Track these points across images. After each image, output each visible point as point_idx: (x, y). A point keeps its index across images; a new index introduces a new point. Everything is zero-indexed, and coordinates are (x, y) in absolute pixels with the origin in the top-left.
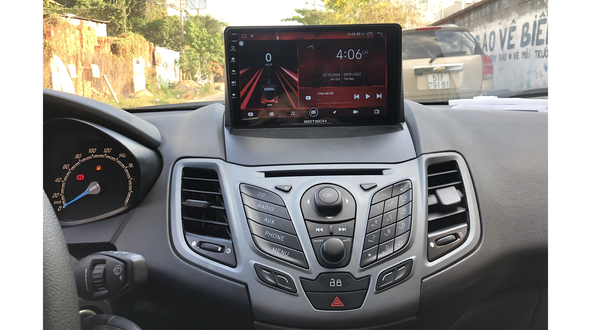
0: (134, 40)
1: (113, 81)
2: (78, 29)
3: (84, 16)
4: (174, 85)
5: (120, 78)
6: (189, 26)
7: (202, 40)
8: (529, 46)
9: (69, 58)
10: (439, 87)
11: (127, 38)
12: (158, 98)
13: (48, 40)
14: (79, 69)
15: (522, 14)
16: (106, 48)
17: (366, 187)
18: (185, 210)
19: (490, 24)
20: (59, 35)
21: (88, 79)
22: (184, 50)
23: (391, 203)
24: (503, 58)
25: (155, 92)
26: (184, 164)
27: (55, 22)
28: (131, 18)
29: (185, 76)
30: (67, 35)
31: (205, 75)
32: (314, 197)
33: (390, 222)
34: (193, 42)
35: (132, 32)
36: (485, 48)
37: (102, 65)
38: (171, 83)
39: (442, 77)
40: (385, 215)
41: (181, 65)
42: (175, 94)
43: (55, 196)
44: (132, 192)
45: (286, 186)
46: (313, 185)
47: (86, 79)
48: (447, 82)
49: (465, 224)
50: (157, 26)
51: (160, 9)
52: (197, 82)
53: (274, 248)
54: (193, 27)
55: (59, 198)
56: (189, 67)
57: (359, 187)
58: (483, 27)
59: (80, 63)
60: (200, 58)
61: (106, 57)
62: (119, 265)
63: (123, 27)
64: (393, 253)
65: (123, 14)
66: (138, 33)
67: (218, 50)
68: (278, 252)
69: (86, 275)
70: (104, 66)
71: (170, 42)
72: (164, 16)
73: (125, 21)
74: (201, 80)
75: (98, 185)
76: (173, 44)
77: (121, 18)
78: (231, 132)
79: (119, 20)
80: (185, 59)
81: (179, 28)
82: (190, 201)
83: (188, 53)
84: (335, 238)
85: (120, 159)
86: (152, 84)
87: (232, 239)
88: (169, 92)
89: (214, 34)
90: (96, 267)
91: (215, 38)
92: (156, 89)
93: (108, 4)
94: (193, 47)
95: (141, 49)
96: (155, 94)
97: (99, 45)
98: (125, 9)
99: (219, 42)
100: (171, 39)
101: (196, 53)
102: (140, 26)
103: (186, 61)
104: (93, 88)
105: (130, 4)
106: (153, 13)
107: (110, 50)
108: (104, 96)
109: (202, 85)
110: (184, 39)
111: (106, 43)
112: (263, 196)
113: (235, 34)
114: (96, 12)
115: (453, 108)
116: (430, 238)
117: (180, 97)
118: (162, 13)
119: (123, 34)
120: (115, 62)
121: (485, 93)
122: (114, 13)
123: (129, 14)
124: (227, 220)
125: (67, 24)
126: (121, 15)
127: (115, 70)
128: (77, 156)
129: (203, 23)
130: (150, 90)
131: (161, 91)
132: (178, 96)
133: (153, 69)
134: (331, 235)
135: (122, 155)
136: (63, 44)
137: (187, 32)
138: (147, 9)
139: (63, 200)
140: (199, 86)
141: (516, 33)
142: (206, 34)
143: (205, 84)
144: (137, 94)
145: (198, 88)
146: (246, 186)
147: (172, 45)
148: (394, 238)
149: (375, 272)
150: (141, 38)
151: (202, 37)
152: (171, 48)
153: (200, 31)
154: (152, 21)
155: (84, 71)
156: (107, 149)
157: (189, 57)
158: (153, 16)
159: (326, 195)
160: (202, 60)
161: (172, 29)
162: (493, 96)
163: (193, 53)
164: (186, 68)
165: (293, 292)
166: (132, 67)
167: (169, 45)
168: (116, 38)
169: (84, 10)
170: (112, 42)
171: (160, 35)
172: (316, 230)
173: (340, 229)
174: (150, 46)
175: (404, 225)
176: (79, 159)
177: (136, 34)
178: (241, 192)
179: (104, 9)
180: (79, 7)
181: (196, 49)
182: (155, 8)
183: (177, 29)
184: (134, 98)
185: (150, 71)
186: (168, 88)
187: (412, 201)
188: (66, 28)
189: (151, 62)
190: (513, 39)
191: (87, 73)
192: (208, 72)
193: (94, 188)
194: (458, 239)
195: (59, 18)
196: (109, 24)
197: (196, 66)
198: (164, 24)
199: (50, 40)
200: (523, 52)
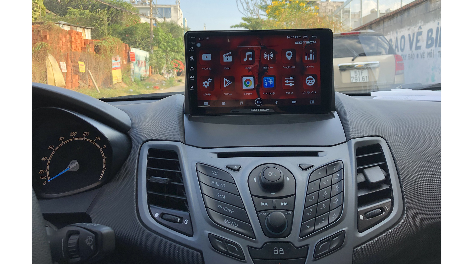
0: (113, 42)
1: (96, 75)
2: (69, 34)
3: (73, 23)
4: (144, 79)
5: (101, 72)
6: (157, 31)
7: (168, 42)
8: (433, 48)
9: (61, 56)
10: (359, 80)
11: (108, 40)
12: (131, 89)
13: (44, 42)
14: (69, 65)
15: (426, 21)
16: (91, 48)
17: (304, 167)
18: (150, 185)
19: (401, 30)
20: (53, 38)
21: (76, 73)
22: (153, 50)
23: (326, 181)
24: (411, 57)
25: (129, 84)
26: (149, 146)
27: (50, 28)
28: (111, 25)
29: (153, 71)
30: (60, 38)
31: (170, 71)
32: (259, 175)
33: (325, 197)
34: (160, 44)
35: (112, 36)
36: (397, 49)
37: (87, 62)
38: (142, 77)
39: (362, 73)
40: (321, 191)
41: (151, 63)
42: (145, 86)
43: (41, 172)
44: (105, 169)
45: (235, 165)
46: (259, 165)
47: (74, 73)
48: (366, 77)
49: (389, 199)
50: (132, 31)
51: (134, 17)
52: (163, 76)
53: (225, 220)
54: (161, 32)
55: (45, 174)
56: (157, 64)
57: (298, 166)
58: (395, 33)
59: (70, 61)
60: (166, 57)
61: (90, 56)
62: (90, 236)
63: (104, 32)
64: (329, 224)
65: (105, 21)
66: (117, 37)
67: (180, 50)
68: (229, 223)
69: (62, 244)
70: (89, 63)
71: (142, 44)
72: (137, 23)
73: (106, 27)
74: (166, 75)
75: (77, 163)
76: (144, 45)
77: (103, 25)
78: (189, 119)
79: (101, 26)
80: (154, 58)
81: (149, 33)
82: (154, 178)
83: (156, 53)
84: (277, 211)
85: (97, 141)
86: (127, 77)
87: (189, 212)
88: (140, 84)
89: (177, 37)
90: (72, 237)
91: (178, 41)
92: (130, 81)
93: (93, 13)
94: (160, 48)
95: (118, 49)
96: (129, 85)
97: (85, 46)
98: (106, 18)
99: (181, 44)
100: (142, 42)
101: (162, 53)
102: (118, 31)
103: (154, 59)
104: (79, 80)
105: (110, 14)
106: (129, 20)
107: (94, 50)
108: (88, 87)
109: (167, 78)
110: (153, 42)
111: (91, 45)
112: (215, 174)
113: (194, 37)
114: (83, 20)
115: (374, 98)
116: (359, 211)
117: (150, 88)
118: (136, 20)
119: (104, 37)
120: (97, 60)
121: (401, 86)
122: (97, 21)
123: (110, 21)
124: (185, 195)
125: (60, 30)
126: (103, 22)
127: (98, 66)
128: (61, 139)
129: (169, 29)
130: (125, 82)
131: (135, 83)
132: (148, 87)
133: (128, 65)
134: (275, 208)
135: (98, 138)
136: (56, 45)
137: (156, 36)
138: (124, 18)
139: (48, 175)
140: (165, 79)
141: (422, 37)
142: (171, 38)
143: (170, 78)
144: (115, 86)
145: (164, 81)
146: (201, 165)
147: (143, 47)
148: (329, 212)
149: (313, 241)
150: (119, 41)
151: (168, 40)
152: (143, 49)
153: (166, 35)
154: (128, 27)
155: (72, 67)
156: (86, 133)
157: (157, 56)
158: (128, 23)
159: (270, 174)
160: (167, 58)
161: (144, 34)
162: (408, 89)
163: (160, 53)
164: (154, 64)
165: (242, 259)
166: (111, 64)
167: (141, 47)
168: (99, 41)
169: (73, 18)
170: (95, 44)
171: (134, 38)
172: (262, 204)
173: (282, 204)
174: (126, 47)
175: (338, 200)
176: (62, 141)
177: (115, 38)
178: (197, 171)
179: (90, 17)
180: (70, 16)
181: (163, 49)
182: (130, 17)
183: (147, 34)
184: (112, 89)
185: (126, 67)
186: (140, 81)
187: (344, 179)
188: (59, 33)
189: (127, 60)
190: (420, 42)
191: (75, 68)
192: (172, 68)
193: (74, 165)
194: (384, 213)
195: (54, 25)
196: (93, 29)
197: (162, 63)
198: (137, 29)
199: (46, 42)
200: (428, 53)
